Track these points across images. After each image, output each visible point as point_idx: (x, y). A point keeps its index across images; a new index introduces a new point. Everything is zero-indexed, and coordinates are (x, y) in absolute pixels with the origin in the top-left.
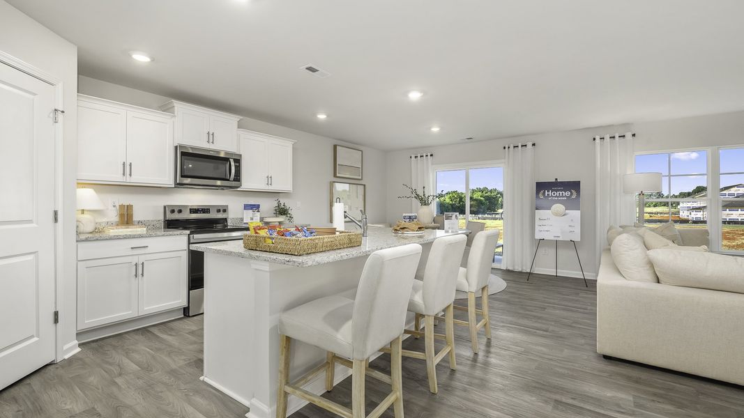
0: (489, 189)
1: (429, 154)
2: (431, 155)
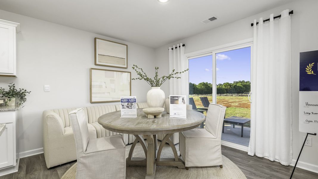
0: (246, 81)
1: (181, 45)
2: (184, 45)
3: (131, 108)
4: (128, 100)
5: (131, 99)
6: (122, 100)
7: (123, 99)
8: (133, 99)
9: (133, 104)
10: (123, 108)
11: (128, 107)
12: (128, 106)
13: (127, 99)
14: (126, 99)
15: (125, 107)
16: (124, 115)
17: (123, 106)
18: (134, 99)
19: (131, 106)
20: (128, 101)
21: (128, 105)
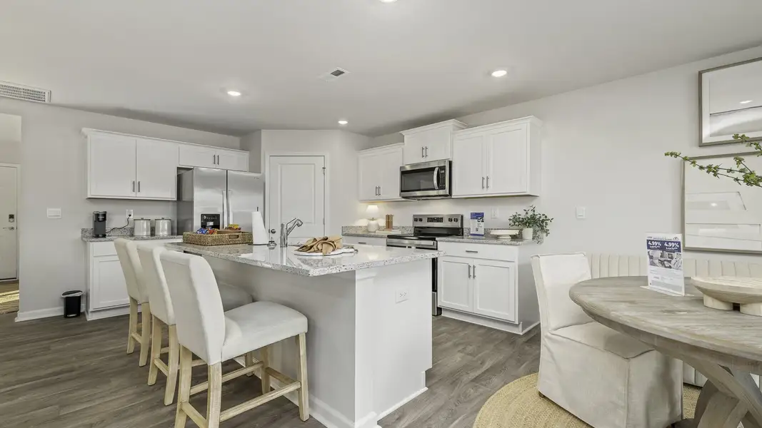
3: (670, 267)
4: (663, 242)
5: (668, 242)
6: (650, 243)
7: (651, 241)
8: (674, 242)
9: (675, 255)
10: (652, 264)
11: (662, 263)
12: (662, 259)
13: (659, 241)
14: (657, 241)
15: (657, 261)
16: (653, 283)
17: (651, 257)
18: (676, 242)
19: (669, 262)
20: (663, 246)
21: (661, 256)
